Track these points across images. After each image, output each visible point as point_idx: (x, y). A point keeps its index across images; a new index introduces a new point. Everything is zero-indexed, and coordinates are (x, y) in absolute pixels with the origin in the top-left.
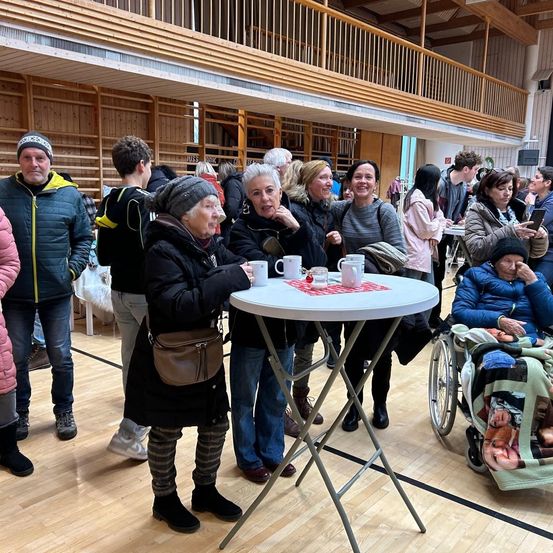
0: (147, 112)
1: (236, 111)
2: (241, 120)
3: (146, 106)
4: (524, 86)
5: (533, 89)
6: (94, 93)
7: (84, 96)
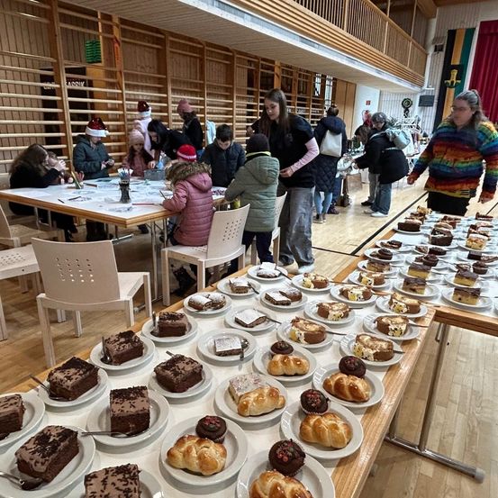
0: (227, 62)
1: (273, 62)
2: (277, 70)
3: (227, 58)
4: (425, 46)
5: (431, 51)
6: (201, 46)
7: (193, 49)
